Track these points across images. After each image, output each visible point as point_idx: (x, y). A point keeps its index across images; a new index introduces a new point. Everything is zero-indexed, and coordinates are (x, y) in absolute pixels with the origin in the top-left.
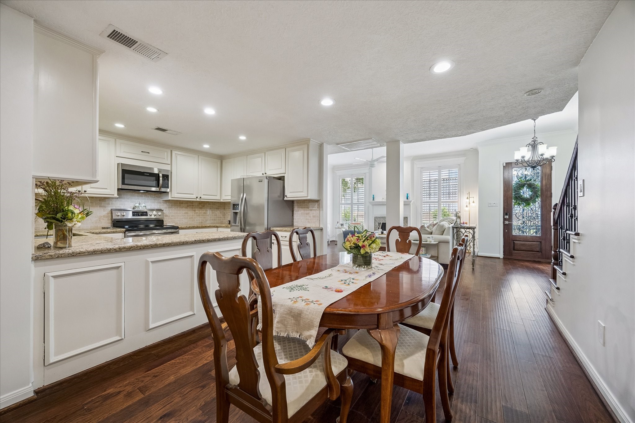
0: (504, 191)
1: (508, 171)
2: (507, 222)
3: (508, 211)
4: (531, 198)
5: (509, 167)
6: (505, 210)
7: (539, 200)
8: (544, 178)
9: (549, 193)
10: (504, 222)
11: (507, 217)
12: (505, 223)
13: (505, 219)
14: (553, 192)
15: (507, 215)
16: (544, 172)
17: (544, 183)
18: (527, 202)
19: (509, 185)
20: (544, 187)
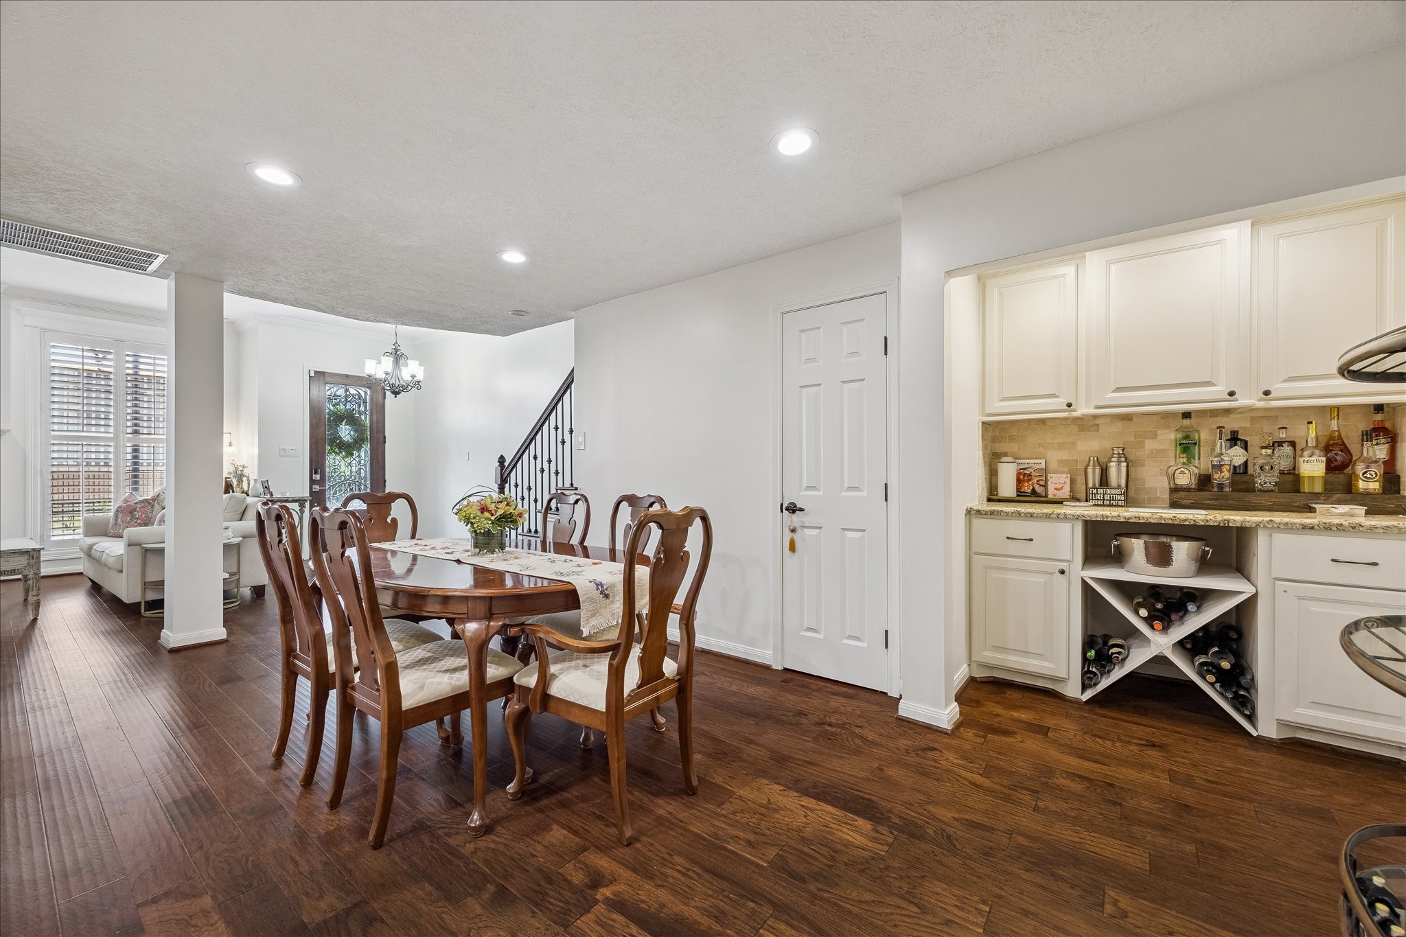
0: (311, 426)
1: (319, 387)
2: (316, 488)
3: (317, 465)
4: (356, 442)
5: (319, 380)
6: (313, 463)
7: (367, 447)
8: (375, 411)
9: (381, 436)
10: (311, 488)
11: (318, 477)
12: (314, 490)
13: (312, 482)
14: (387, 434)
15: (316, 473)
16: (374, 399)
17: (375, 418)
18: (348, 449)
19: (320, 416)
20: (375, 425)
